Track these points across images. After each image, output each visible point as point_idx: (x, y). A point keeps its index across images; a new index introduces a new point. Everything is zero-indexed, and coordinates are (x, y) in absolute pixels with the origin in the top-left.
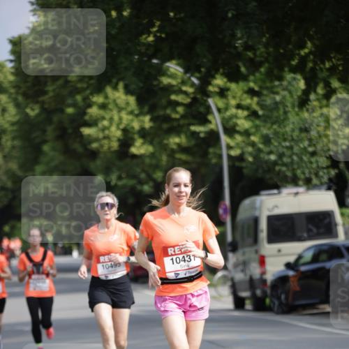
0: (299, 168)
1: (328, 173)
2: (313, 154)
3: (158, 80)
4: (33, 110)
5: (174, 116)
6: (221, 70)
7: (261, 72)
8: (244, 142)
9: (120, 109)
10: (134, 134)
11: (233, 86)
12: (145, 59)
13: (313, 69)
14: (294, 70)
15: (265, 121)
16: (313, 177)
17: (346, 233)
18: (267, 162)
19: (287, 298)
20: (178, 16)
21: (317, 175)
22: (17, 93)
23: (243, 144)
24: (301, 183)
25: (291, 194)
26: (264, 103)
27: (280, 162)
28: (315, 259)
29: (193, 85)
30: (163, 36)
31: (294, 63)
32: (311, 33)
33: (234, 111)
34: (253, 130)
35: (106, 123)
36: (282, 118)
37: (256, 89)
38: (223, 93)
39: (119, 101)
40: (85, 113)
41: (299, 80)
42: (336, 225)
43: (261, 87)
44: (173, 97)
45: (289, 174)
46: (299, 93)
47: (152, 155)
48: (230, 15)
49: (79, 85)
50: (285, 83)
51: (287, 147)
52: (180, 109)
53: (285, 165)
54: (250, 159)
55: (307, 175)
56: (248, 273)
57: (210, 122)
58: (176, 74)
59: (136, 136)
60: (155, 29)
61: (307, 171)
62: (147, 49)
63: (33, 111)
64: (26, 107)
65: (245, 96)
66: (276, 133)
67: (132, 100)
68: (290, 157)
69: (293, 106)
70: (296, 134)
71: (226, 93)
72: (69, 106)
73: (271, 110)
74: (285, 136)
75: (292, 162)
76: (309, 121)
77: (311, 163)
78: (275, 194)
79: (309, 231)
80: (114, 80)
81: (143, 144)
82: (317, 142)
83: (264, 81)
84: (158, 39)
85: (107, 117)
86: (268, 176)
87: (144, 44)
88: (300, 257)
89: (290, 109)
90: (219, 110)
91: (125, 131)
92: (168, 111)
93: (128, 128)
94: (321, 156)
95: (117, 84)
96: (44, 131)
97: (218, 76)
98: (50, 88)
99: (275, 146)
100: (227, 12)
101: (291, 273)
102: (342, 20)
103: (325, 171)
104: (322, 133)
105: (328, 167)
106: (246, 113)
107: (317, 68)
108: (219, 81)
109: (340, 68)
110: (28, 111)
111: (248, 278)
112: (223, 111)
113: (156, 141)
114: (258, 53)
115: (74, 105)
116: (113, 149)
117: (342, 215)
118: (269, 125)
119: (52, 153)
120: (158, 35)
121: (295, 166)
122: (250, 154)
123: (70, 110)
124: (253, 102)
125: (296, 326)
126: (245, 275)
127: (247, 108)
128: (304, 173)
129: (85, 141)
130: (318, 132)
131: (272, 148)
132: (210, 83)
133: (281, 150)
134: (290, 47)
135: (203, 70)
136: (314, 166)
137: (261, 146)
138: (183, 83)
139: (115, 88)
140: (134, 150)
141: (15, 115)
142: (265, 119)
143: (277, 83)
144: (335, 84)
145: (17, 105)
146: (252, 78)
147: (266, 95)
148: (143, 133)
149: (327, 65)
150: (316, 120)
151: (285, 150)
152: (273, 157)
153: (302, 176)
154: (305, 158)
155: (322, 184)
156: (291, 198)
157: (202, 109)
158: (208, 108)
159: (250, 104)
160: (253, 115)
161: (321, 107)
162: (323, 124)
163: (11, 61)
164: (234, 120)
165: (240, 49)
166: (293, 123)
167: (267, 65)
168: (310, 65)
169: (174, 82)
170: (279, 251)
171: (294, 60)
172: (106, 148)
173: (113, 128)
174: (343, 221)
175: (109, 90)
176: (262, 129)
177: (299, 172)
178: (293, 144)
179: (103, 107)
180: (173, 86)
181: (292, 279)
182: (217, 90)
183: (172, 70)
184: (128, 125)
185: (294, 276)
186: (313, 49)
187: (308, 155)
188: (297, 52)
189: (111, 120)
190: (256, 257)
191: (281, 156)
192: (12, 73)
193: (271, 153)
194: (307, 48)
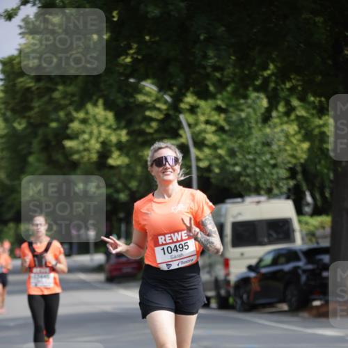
0: (261, 178)
1: (288, 184)
2: (274, 166)
3: (134, 97)
4: (20, 124)
5: (149, 130)
6: (191, 89)
7: (227, 91)
8: (211, 155)
9: (99, 124)
10: (112, 146)
11: (202, 103)
12: (122, 78)
13: (275, 89)
14: (257, 89)
15: (231, 136)
16: (274, 187)
17: (303, 239)
18: (232, 173)
19: (248, 297)
20: (153, 40)
21: (277, 185)
22: (6, 109)
23: (211, 157)
24: (262, 192)
25: (253, 202)
26: (230, 119)
27: (244, 173)
28: (275, 262)
29: (166, 102)
30: (139, 57)
31: (257, 83)
32: (274, 56)
33: (203, 126)
34: (220, 144)
35: (86, 136)
36: (246, 133)
37: (224, 106)
38: (193, 110)
39: (99, 117)
40: (67, 128)
41: (262, 99)
42: (293, 231)
43: (227, 105)
44: (148, 113)
45: (253, 184)
46: (263, 110)
47: (128, 166)
48: (202, 37)
49: (63, 102)
50: (250, 101)
51: (251, 160)
52: (154, 124)
53: (248, 176)
54: (217, 171)
55: (268, 186)
56: (214, 274)
57: (181, 136)
58: (151, 93)
59: (113, 149)
60: (132, 52)
61: (268, 181)
62: (125, 70)
63: (20, 126)
64: (14, 121)
65: (213, 113)
66: (241, 147)
67: (110, 115)
68: (254, 168)
69: (257, 122)
70: (259, 148)
71: (196, 110)
72: (53, 121)
73: (237, 126)
74: (249, 150)
75: (255, 174)
76: (270, 136)
77: (272, 174)
78: (239, 202)
79: (269, 236)
80: (95, 98)
81: (120, 156)
82: (278, 156)
83: (230, 99)
84: (135, 61)
85: (88, 130)
86: (233, 186)
87: (122, 65)
88: (261, 260)
89: (253, 125)
90: (190, 125)
91: (104, 144)
92: (143, 126)
93: (106, 141)
94: (281, 168)
95: (97, 101)
96: (30, 144)
97: (189, 94)
98: (36, 104)
99: (240, 159)
100: (199, 35)
101: (252, 275)
102: (302, 45)
103: (285, 182)
104: (282, 147)
105: (287, 179)
106: (213, 128)
107: (279, 87)
108: (190, 99)
109: (299, 88)
110: (16, 125)
111: (213, 279)
112: (192, 126)
113: (132, 153)
114: (225, 73)
115: (57, 120)
116: (92, 161)
117: (300, 222)
118: (235, 139)
119: (37, 164)
120: (135, 56)
121: (258, 178)
122: (218, 166)
123: (54, 125)
124: (220, 118)
125: (256, 323)
126: (211, 275)
127: (215, 124)
128: (265, 184)
129: (67, 153)
130: (279, 146)
131: (237, 160)
132: (181, 101)
133: (245, 162)
134: (254, 68)
135: (175, 89)
136: (275, 177)
137: (227, 158)
138: (157, 100)
139: (95, 104)
140: (111, 162)
141: (4, 129)
142: (232, 133)
143: (242, 101)
144: (295, 102)
145: (6, 120)
146: (219, 96)
147: (233, 112)
148: (120, 146)
149: (288, 85)
150: (276, 136)
151: (249, 163)
152: (238, 169)
153: (264, 186)
154: (267, 170)
155: (282, 193)
156: (254, 207)
157: (174, 125)
158: (180, 124)
159: (218, 121)
160: (221, 130)
161: (282, 124)
162: (283, 139)
163: (2, 80)
164: (203, 135)
165: (209, 70)
166: (256, 138)
167: (233, 85)
168: (272, 85)
169: (149, 100)
170: (242, 254)
171: (257, 80)
172: (86, 159)
173: (93, 141)
174: (301, 227)
175: (89, 107)
176: (228, 142)
177: (262, 183)
178: (256, 157)
179: (84, 121)
180: (148, 103)
181: (253, 280)
182: (187, 107)
183: (147, 89)
184: (107, 138)
185: (255, 278)
186: (275, 71)
187: (270, 168)
188: (261, 73)
189: (91, 134)
190: (221, 260)
191: (245, 167)
192: (3, 91)
193: (236, 164)
194: (269, 69)
